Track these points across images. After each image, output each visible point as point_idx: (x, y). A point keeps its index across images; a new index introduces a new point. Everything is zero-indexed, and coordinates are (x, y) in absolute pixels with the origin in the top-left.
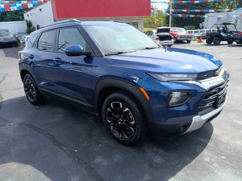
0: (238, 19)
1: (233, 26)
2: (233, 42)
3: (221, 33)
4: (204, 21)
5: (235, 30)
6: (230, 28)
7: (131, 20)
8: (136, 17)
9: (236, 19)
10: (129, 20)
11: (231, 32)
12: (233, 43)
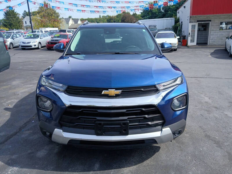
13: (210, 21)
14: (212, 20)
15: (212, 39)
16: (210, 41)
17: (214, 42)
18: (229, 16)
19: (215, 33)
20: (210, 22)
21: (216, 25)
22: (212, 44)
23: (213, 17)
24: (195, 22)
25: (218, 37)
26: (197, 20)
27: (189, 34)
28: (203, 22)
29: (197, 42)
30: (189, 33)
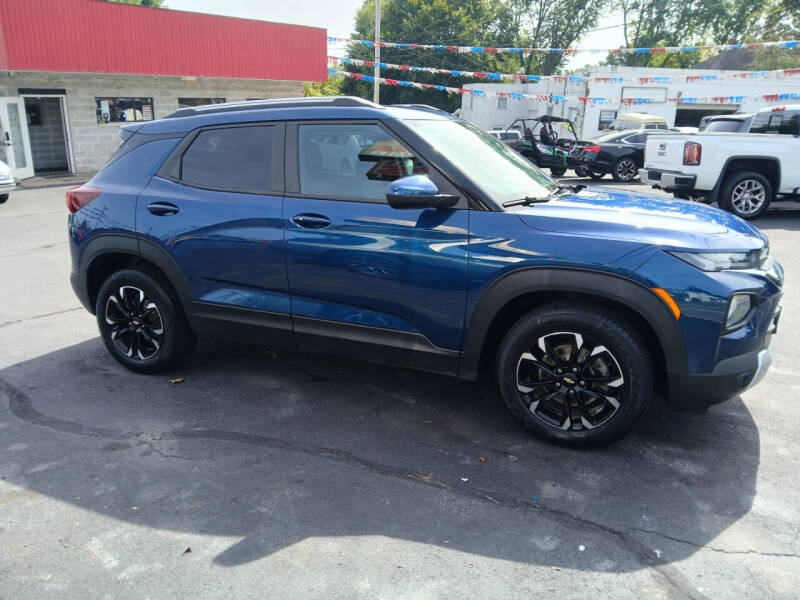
0: (555, 106)
1: (566, 125)
2: (565, 171)
3: (538, 146)
4: (460, 107)
5: (573, 138)
6: (560, 131)
7: (263, 91)
8: (280, 83)
9: (550, 105)
10: (257, 90)
11: (561, 143)
12: (565, 175)
13: (63, 92)
14: (68, 89)
15: (83, 153)
16: (78, 159)
17: (91, 161)
18: (116, 80)
19: (86, 131)
20: (63, 96)
21: (84, 107)
22: (86, 167)
23: (69, 81)
24: (11, 94)
25: (97, 146)
26: (16, 88)
27: (8, 139)
28: (39, 96)
29: (35, 165)
30: (7, 134)
